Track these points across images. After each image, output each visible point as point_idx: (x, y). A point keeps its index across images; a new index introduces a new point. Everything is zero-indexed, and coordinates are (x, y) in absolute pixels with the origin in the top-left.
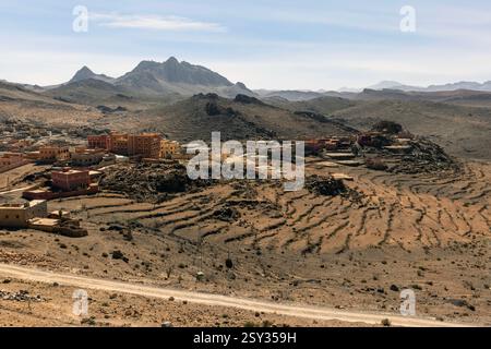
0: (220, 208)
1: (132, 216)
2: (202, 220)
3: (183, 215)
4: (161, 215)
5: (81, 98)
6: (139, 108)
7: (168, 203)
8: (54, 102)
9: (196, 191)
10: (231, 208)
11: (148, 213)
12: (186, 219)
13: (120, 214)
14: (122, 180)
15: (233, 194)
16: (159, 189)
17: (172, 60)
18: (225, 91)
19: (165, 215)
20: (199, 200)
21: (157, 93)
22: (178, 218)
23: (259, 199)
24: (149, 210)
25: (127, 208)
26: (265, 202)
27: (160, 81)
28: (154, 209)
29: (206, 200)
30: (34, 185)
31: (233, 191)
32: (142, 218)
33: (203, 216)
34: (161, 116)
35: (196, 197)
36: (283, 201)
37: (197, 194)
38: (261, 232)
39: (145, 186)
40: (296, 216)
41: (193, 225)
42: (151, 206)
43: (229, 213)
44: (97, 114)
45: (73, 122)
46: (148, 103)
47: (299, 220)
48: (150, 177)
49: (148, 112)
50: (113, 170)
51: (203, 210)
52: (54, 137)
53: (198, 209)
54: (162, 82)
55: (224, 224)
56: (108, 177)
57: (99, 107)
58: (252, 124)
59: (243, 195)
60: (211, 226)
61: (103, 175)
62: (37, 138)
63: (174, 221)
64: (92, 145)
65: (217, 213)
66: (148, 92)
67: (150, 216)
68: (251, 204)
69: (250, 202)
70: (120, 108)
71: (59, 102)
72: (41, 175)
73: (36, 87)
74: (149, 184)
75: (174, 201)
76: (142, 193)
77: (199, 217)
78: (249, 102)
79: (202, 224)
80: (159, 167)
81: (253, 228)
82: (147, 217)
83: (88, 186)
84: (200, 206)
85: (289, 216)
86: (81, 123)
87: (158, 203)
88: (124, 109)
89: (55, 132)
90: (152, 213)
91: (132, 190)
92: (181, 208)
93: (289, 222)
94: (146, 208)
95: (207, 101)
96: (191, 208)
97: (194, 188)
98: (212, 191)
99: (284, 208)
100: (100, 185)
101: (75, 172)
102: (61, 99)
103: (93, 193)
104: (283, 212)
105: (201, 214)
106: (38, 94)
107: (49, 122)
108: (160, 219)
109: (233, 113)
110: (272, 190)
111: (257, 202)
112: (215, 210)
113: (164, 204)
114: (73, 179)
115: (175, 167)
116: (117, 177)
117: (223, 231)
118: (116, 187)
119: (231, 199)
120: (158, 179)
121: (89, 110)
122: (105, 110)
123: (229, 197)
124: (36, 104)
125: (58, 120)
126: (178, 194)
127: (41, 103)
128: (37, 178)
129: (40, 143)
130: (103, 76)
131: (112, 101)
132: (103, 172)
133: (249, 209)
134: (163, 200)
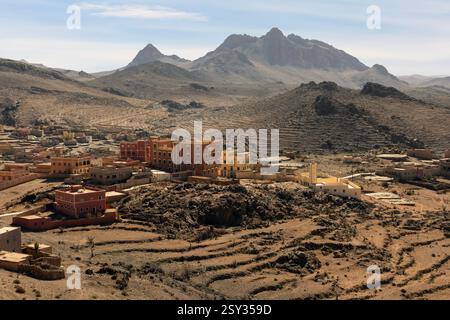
0: (288, 252)
1: (155, 257)
2: (258, 269)
3: (229, 260)
4: (198, 258)
5: (140, 90)
6: (221, 104)
7: (213, 241)
8: (102, 95)
9: (257, 226)
10: (307, 253)
11: (179, 255)
12: (233, 266)
13: (140, 254)
14: (151, 205)
15: (315, 233)
16: (203, 220)
17: (275, 32)
18: (354, 79)
19: (205, 258)
20: (259, 239)
21: (250, 83)
22: (222, 264)
23: (355, 242)
24: (181, 251)
25: (150, 246)
26: (364, 248)
27: (256, 64)
28: (190, 249)
29: (271, 239)
30: (33, 208)
31: (316, 228)
32: (169, 261)
33: (261, 263)
34: (250, 115)
35: (256, 235)
36: (396, 247)
37: (258, 231)
38: (348, 292)
39: (182, 216)
40: (411, 272)
41: (242, 274)
42: (186, 244)
43: (301, 261)
44: (162, 112)
45: (124, 124)
46: (234, 97)
47: (416, 279)
48: (191, 203)
49: (233, 109)
50: (142, 191)
51: (262, 254)
52: (94, 145)
53: (255, 252)
54: (260, 66)
55: (291, 276)
56: (134, 201)
57: (164, 103)
58: (386, 129)
59: (331, 235)
60: (270, 278)
61: (127, 198)
62: (71, 145)
63: (215, 269)
64: (124, 155)
65: (282, 260)
66: (237, 80)
67: (182, 259)
68: (340, 250)
69: (339, 247)
70: (193, 105)
71: (109, 95)
72: (45, 195)
73: (82, 74)
74: (188, 212)
75: (222, 239)
76: (176, 226)
77: (254, 265)
78: (384, 95)
79: (257, 275)
80: (207, 188)
81: (335, 284)
82: (176, 260)
83: (103, 212)
84: (259, 247)
85: (401, 271)
86: (136, 125)
87: (198, 240)
88: (200, 106)
89: (97, 137)
90: (186, 254)
91: (163, 220)
92: (229, 250)
93: (399, 279)
94: (178, 247)
95: (319, 93)
96: (244, 251)
97: (256, 221)
98: (283, 226)
99: (396, 258)
100: (120, 212)
101: (86, 191)
102: (112, 91)
103: (107, 222)
104: (392, 264)
105: (258, 259)
106: (82, 85)
107: (93, 123)
108: (194, 265)
109: (356, 111)
110: (382, 230)
111: (350, 247)
112: (281, 254)
113: (207, 242)
114: (82, 201)
115: (230, 189)
116: (145, 201)
117: (287, 287)
118: (140, 216)
119: (311, 240)
120: (202, 205)
121: (150, 107)
122: (173, 107)
123: (307, 237)
124: (77, 98)
125: (104, 121)
126: (231, 229)
127: (85, 96)
128: (39, 200)
129: (75, 152)
130: (174, 57)
131: (182, 95)
132: (127, 194)
133: (337, 256)
134: (205, 237)
